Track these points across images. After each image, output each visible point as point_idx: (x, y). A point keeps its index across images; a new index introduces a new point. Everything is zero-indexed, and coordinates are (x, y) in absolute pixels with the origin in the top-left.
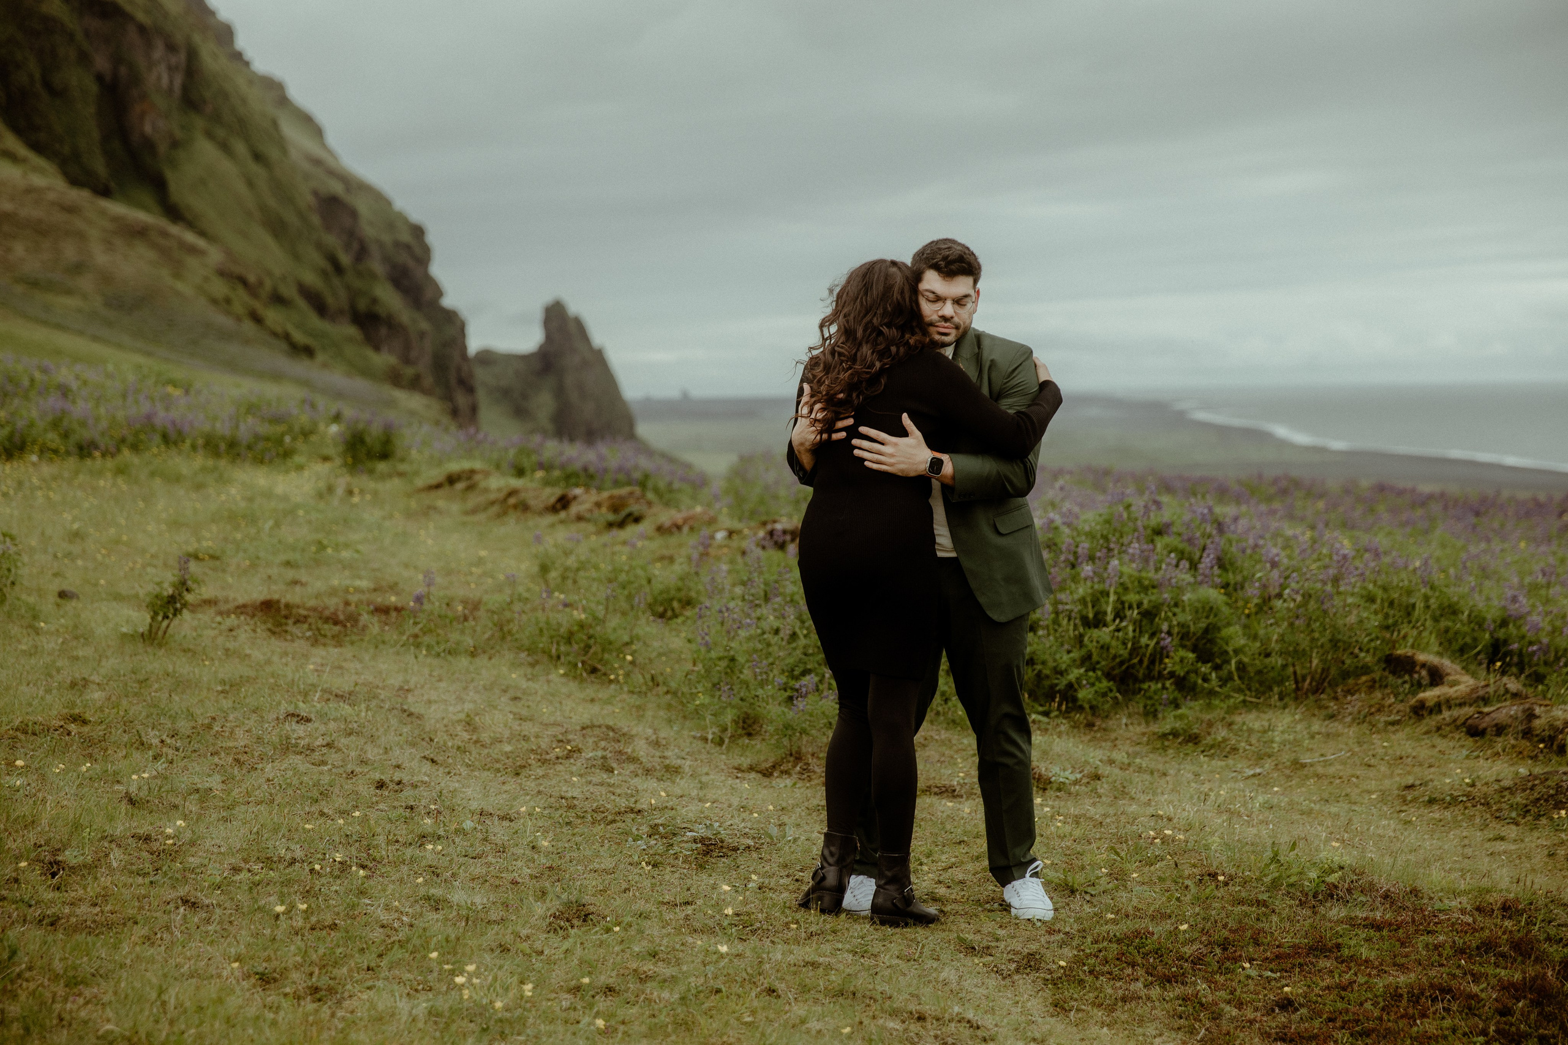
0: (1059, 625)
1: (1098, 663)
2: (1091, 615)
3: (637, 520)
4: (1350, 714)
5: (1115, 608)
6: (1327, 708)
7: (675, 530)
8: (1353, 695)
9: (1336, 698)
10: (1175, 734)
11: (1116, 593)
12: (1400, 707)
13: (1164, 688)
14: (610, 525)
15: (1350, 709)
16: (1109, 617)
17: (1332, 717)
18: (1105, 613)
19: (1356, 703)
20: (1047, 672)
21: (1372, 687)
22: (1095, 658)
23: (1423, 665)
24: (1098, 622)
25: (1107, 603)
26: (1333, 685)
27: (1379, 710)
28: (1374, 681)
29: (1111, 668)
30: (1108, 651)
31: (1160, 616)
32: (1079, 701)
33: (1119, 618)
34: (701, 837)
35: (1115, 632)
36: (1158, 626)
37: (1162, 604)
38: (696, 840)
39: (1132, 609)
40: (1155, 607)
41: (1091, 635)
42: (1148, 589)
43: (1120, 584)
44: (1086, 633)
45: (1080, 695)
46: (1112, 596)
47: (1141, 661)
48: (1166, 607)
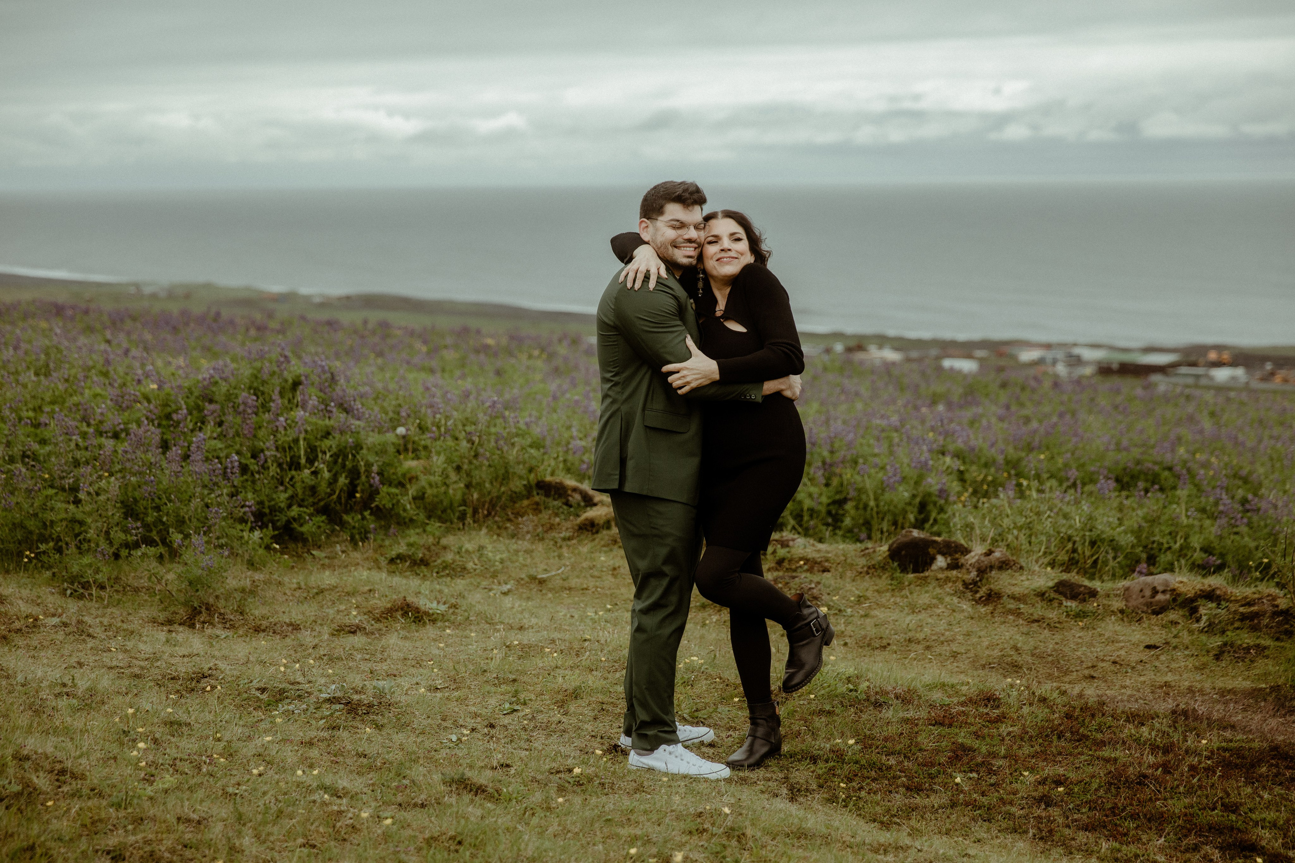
0: (268, 469)
1: (303, 500)
2: (288, 459)
4: (528, 532)
5: (306, 451)
6: (506, 528)
8: (522, 517)
9: (509, 520)
10: (401, 557)
11: (305, 439)
12: (568, 524)
13: (364, 518)
15: (525, 529)
16: (303, 461)
17: (513, 536)
18: (299, 457)
19: (528, 522)
20: (267, 511)
21: (537, 509)
22: (300, 496)
23: (575, 490)
24: (295, 465)
25: (299, 449)
26: (504, 508)
27: (551, 528)
28: (537, 504)
29: (314, 504)
30: (313, 489)
31: (345, 457)
32: (302, 534)
33: (311, 461)
34: (334, 698)
35: (315, 473)
36: (344, 466)
37: (345, 448)
38: (331, 701)
39: (324, 453)
40: (340, 450)
41: (292, 478)
42: (327, 434)
43: (306, 431)
44: (287, 475)
45: (304, 529)
46: (301, 442)
47: (339, 497)
48: (348, 450)
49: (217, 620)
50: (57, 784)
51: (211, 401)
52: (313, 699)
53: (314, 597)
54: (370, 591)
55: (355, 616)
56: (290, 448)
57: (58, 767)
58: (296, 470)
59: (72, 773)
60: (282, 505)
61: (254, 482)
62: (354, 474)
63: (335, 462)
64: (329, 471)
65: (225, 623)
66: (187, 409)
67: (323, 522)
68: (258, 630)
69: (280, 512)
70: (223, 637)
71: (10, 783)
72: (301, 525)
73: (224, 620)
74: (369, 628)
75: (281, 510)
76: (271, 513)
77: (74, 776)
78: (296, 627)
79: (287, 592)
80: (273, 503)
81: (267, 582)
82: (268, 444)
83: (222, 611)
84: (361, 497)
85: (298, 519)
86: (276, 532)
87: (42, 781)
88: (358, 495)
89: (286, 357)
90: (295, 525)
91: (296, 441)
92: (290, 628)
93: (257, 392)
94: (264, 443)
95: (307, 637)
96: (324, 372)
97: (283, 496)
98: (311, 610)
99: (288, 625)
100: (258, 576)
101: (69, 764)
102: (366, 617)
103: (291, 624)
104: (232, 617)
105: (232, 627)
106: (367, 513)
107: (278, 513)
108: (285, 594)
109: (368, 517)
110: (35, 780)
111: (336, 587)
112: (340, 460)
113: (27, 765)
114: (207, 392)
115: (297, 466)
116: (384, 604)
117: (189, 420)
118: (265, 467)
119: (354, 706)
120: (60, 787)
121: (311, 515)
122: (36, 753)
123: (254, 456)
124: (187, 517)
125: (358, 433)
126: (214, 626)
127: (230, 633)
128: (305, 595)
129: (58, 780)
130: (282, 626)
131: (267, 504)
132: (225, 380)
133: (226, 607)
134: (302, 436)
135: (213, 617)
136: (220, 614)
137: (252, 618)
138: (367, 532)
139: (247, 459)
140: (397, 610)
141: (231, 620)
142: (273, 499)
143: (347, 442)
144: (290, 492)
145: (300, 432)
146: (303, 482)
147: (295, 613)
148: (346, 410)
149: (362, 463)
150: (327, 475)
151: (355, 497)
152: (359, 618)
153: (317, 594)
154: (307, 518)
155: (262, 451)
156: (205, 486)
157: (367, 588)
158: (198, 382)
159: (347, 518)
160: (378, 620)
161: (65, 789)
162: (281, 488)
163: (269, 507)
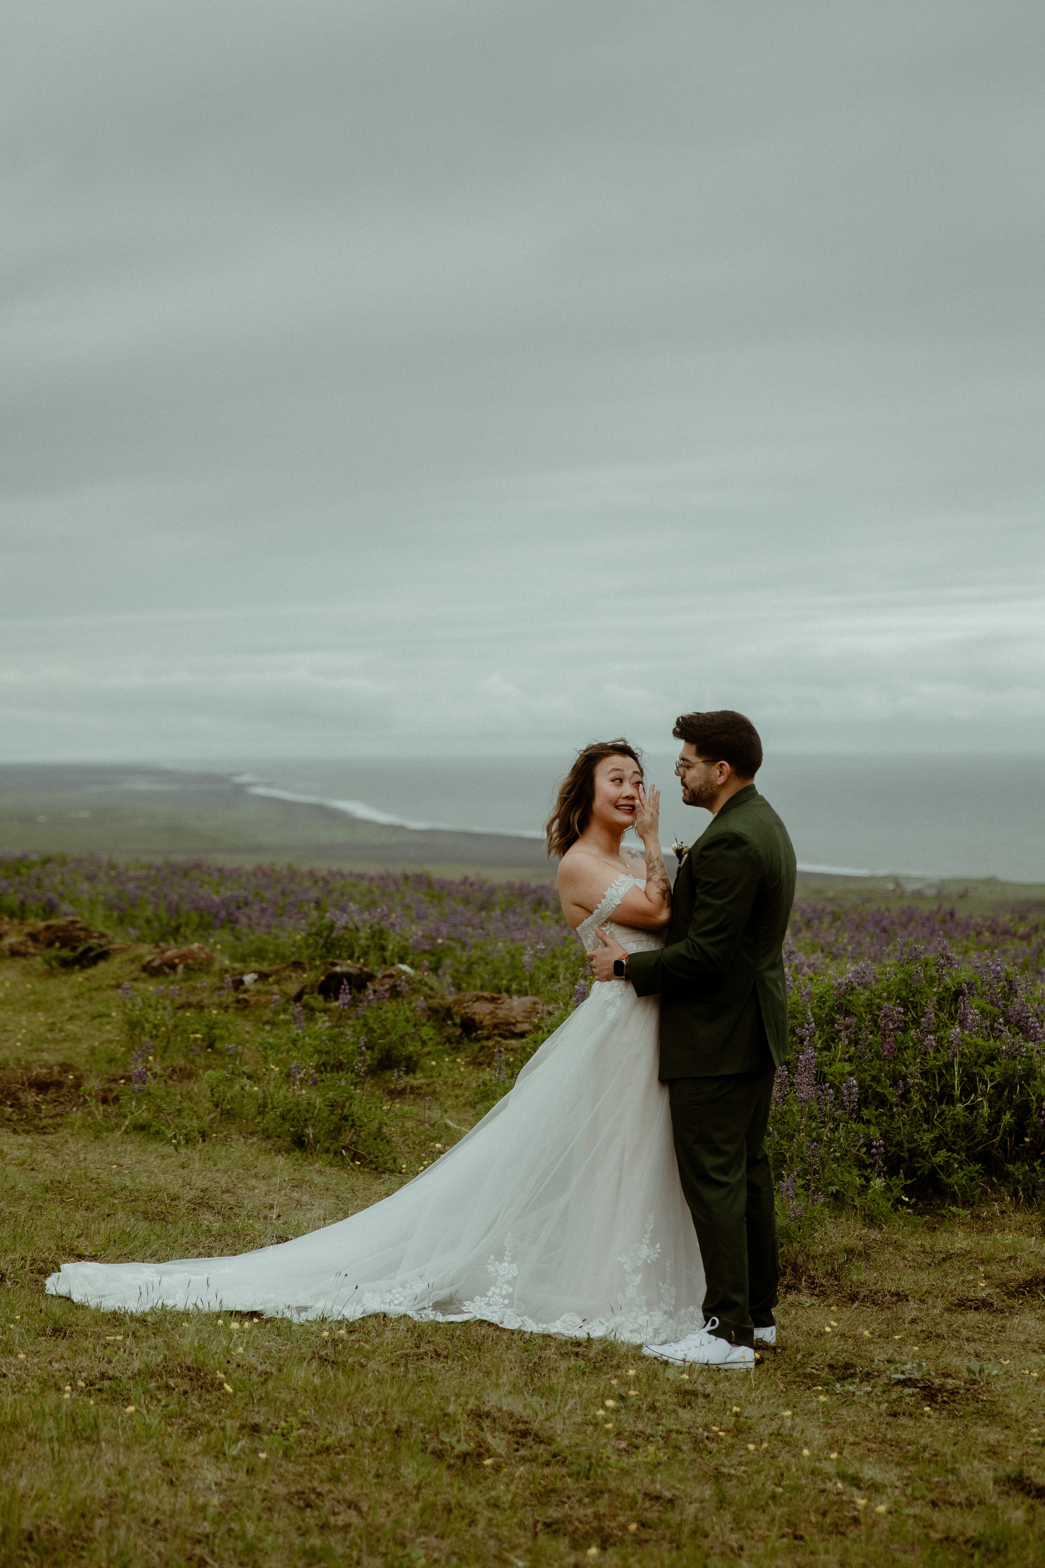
0: (909, 1101)
1: (954, 1143)
2: (938, 1090)
3: (104, 955)
5: (961, 1081)
7: (167, 970)
11: (960, 1064)
13: (1033, 1170)
14: (66, 964)
18: (953, 1087)
20: (905, 1155)
22: (950, 1137)
24: (947, 1097)
25: (951, 1076)
29: (968, 1149)
30: (968, 1130)
31: (1013, 1090)
32: (950, 1186)
33: (966, 1093)
34: (910, 1379)
35: (971, 1109)
36: (1010, 1100)
37: (1013, 1076)
38: (905, 1383)
39: (985, 1083)
40: (1006, 1080)
41: (943, 1113)
42: (991, 1059)
43: (963, 1055)
44: (935, 1110)
45: (951, 1181)
46: (956, 1069)
47: (1003, 1142)
48: (1017, 1080)
49: (804, 1283)
50: (516, 1446)
51: (847, 1013)
52: (883, 1380)
53: (939, 1264)
54: (1010, 1258)
55: (983, 1289)
56: (941, 1075)
57: (521, 1427)
58: (947, 1104)
59: (537, 1436)
60: (925, 1148)
61: (892, 1117)
62: (1023, 1111)
63: (1000, 1096)
64: (990, 1108)
65: (815, 1288)
66: (815, 1021)
67: (976, 1171)
68: (853, 1298)
69: (923, 1158)
70: (807, 1305)
71: (459, 1441)
72: (949, 1176)
73: (813, 1285)
74: (997, 1304)
75: (924, 1155)
76: (910, 1159)
77: (538, 1440)
78: (901, 1297)
79: (907, 1256)
80: (913, 1145)
81: (885, 1243)
82: (912, 1069)
83: (812, 1273)
84: (1031, 1142)
85: (946, 1168)
86: (909, 1182)
87: (498, 1442)
88: (1027, 1140)
89: (948, 958)
90: (942, 1175)
91: (949, 1066)
92: (894, 1299)
93: (904, 1003)
94: (907, 1067)
95: (910, 1310)
96: (998, 978)
97: (927, 1137)
98: (928, 1279)
99: (892, 1295)
100: (875, 1234)
101: (535, 1426)
102: (997, 1290)
103: (898, 1294)
104: (824, 1282)
105: (823, 1293)
106: (1035, 1164)
107: (920, 1159)
108: (904, 1258)
109: (1038, 1168)
110: (489, 1439)
111: (969, 1252)
112: (1006, 1093)
113: (486, 1423)
114: (842, 1001)
115: (951, 1101)
116: (1022, 1274)
117: (817, 1036)
118: (905, 1097)
119: (933, 1392)
120: (517, 1450)
121: (961, 1163)
122: (500, 1410)
123: (894, 1084)
124: (788, 1155)
125: (1030, 1058)
126: (800, 1291)
127: (814, 1300)
128: (929, 1261)
129: (517, 1443)
130: (885, 1296)
131: (906, 1145)
132: (865, 986)
133: (817, 1270)
134: (957, 1060)
135: (800, 1280)
136: (809, 1277)
137: (849, 1283)
138: (1035, 1187)
139: (883, 1087)
140: (1037, 1284)
141: (822, 1285)
142: (915, 1141)
143: (1015, 1069)
144: (936, 1133)
145: (955, 1055)
146: (955, 1120)
147: (907, 1282)
148: (1022, 1028)
149: (1034, 1098)
150: (985, 1111)
151: (1024, 1142)
152: (988, 1291)
153: (944, 1260)
154: (956, 1166)
155: (904, 1078)
156: (812, 1117)
157: (1007, 1255)
158: (832, 987)
159: (1011, 1167)
160: (1011, 1295)
161: (522, 1452)
162: (925, 1126)
163: (909, 1150)
